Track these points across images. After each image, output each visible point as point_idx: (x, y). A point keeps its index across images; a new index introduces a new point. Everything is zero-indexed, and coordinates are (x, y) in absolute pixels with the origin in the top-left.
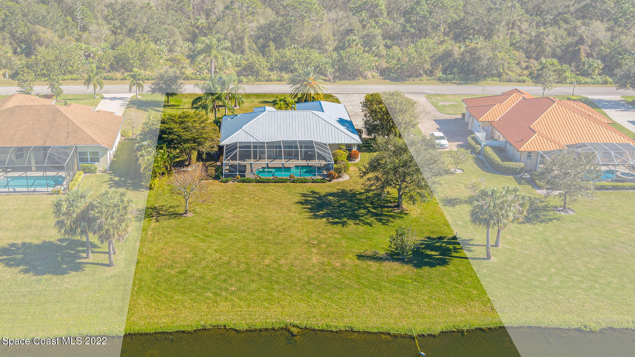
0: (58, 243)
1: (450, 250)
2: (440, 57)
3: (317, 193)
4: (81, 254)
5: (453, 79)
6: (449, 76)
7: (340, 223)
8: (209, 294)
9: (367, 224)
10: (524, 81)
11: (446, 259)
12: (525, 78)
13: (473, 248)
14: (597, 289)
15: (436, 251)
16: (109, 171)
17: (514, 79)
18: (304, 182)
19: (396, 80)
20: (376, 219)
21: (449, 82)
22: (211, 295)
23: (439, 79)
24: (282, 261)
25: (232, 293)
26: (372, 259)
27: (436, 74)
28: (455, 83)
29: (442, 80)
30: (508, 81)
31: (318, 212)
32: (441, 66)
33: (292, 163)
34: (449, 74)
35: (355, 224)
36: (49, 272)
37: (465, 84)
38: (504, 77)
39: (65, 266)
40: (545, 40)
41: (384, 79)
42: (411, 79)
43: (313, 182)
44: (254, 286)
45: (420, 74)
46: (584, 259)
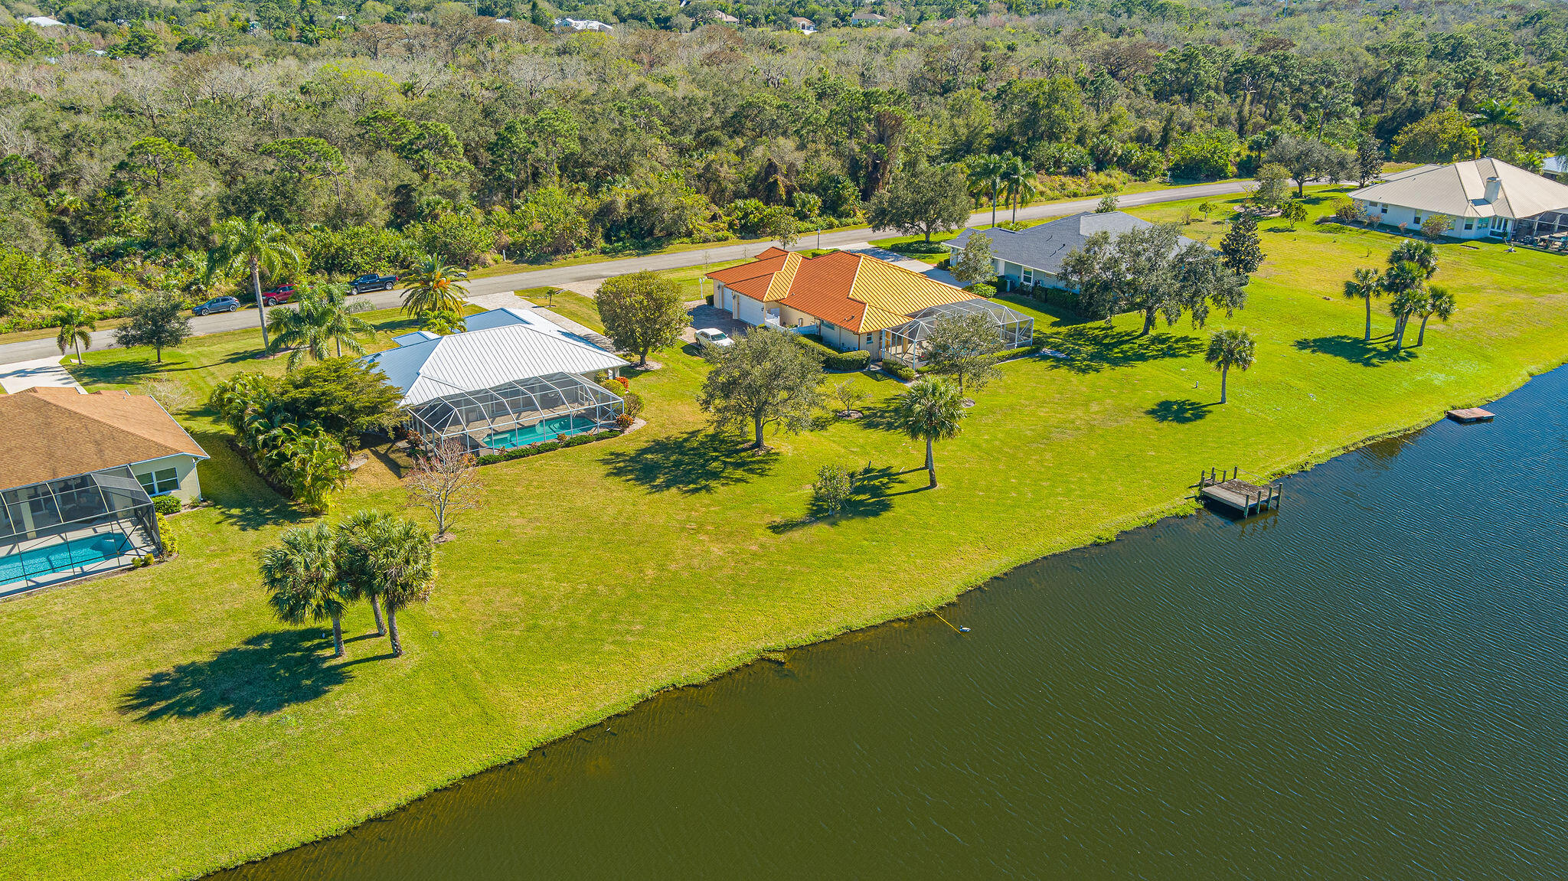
0: (251, 647)
1: (878, 488)
2: (595, 215)
3: (623, 454)
4: (320, 652)
5: (625, 248)
6: (616, 244)
7: (700, 489)
8: (608, 648)
9: (738, 480)
10: (726, 239)
11: (883, 500)
12: (726, 234)
13: (902, 477)
14: (1075, 490)
15: (864, 493)
16: (204, 501)
17: (712, 238)
18: (585, 443)
19: (536, 261)
20: (744, 470)
21: (620, 255)
22: (612, 647)
23: (603, 252)
24: (673, 567)
25: (642, 634)
26: (792, 528)
27: (595, 243)
28: (631, 255)
29: (608, 253)
30: (704, 242)
31: (655, 481)
32: (600, 230)
33: (529, 418)
34: (615, 241)
35: (723, 485)
36: (289, 701)
37: (645, 254)
38: (696, 235)
39: (308, 682)
40: (720, 172)
41: (516, 263)
42: (559, 257)
43: (598, 440)
44: (665, 615)
45: (572, 246)
46: (1034, 458)
